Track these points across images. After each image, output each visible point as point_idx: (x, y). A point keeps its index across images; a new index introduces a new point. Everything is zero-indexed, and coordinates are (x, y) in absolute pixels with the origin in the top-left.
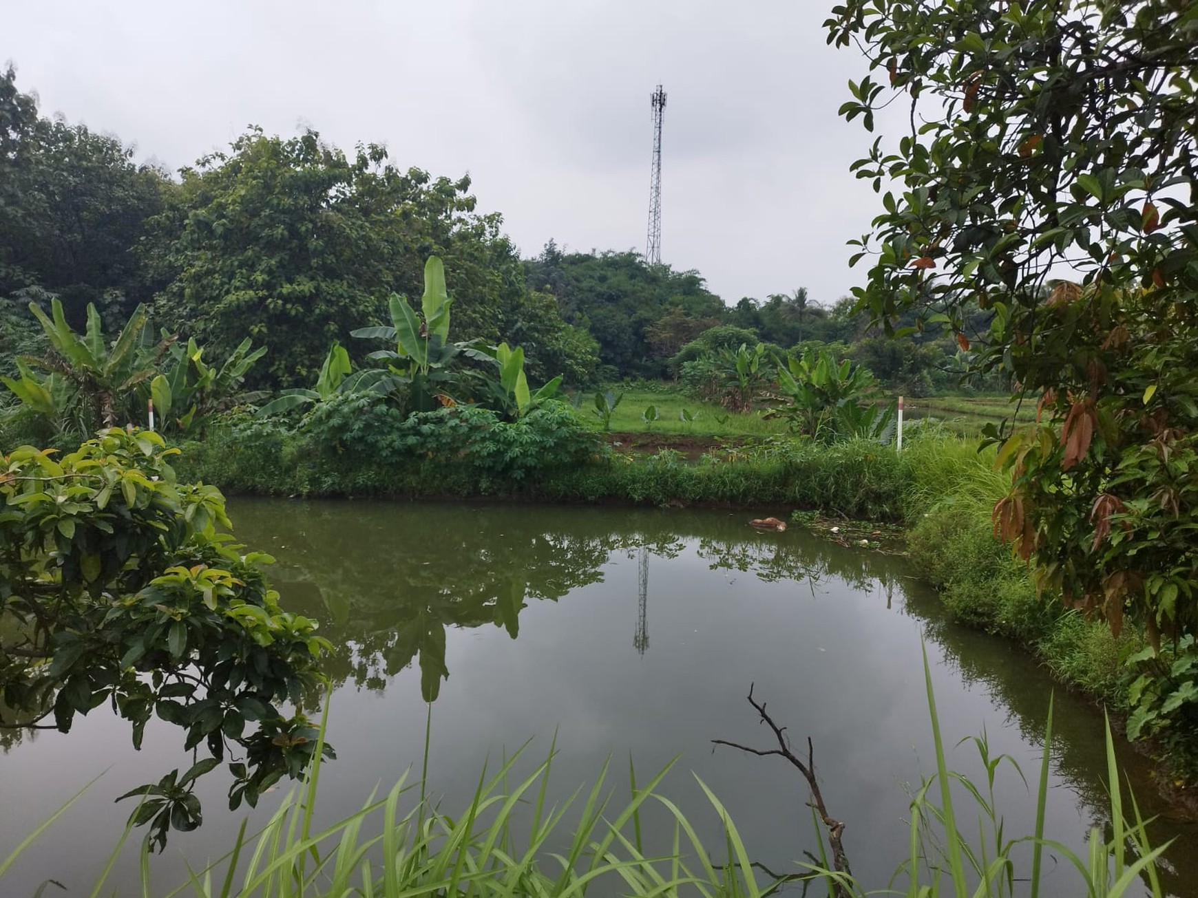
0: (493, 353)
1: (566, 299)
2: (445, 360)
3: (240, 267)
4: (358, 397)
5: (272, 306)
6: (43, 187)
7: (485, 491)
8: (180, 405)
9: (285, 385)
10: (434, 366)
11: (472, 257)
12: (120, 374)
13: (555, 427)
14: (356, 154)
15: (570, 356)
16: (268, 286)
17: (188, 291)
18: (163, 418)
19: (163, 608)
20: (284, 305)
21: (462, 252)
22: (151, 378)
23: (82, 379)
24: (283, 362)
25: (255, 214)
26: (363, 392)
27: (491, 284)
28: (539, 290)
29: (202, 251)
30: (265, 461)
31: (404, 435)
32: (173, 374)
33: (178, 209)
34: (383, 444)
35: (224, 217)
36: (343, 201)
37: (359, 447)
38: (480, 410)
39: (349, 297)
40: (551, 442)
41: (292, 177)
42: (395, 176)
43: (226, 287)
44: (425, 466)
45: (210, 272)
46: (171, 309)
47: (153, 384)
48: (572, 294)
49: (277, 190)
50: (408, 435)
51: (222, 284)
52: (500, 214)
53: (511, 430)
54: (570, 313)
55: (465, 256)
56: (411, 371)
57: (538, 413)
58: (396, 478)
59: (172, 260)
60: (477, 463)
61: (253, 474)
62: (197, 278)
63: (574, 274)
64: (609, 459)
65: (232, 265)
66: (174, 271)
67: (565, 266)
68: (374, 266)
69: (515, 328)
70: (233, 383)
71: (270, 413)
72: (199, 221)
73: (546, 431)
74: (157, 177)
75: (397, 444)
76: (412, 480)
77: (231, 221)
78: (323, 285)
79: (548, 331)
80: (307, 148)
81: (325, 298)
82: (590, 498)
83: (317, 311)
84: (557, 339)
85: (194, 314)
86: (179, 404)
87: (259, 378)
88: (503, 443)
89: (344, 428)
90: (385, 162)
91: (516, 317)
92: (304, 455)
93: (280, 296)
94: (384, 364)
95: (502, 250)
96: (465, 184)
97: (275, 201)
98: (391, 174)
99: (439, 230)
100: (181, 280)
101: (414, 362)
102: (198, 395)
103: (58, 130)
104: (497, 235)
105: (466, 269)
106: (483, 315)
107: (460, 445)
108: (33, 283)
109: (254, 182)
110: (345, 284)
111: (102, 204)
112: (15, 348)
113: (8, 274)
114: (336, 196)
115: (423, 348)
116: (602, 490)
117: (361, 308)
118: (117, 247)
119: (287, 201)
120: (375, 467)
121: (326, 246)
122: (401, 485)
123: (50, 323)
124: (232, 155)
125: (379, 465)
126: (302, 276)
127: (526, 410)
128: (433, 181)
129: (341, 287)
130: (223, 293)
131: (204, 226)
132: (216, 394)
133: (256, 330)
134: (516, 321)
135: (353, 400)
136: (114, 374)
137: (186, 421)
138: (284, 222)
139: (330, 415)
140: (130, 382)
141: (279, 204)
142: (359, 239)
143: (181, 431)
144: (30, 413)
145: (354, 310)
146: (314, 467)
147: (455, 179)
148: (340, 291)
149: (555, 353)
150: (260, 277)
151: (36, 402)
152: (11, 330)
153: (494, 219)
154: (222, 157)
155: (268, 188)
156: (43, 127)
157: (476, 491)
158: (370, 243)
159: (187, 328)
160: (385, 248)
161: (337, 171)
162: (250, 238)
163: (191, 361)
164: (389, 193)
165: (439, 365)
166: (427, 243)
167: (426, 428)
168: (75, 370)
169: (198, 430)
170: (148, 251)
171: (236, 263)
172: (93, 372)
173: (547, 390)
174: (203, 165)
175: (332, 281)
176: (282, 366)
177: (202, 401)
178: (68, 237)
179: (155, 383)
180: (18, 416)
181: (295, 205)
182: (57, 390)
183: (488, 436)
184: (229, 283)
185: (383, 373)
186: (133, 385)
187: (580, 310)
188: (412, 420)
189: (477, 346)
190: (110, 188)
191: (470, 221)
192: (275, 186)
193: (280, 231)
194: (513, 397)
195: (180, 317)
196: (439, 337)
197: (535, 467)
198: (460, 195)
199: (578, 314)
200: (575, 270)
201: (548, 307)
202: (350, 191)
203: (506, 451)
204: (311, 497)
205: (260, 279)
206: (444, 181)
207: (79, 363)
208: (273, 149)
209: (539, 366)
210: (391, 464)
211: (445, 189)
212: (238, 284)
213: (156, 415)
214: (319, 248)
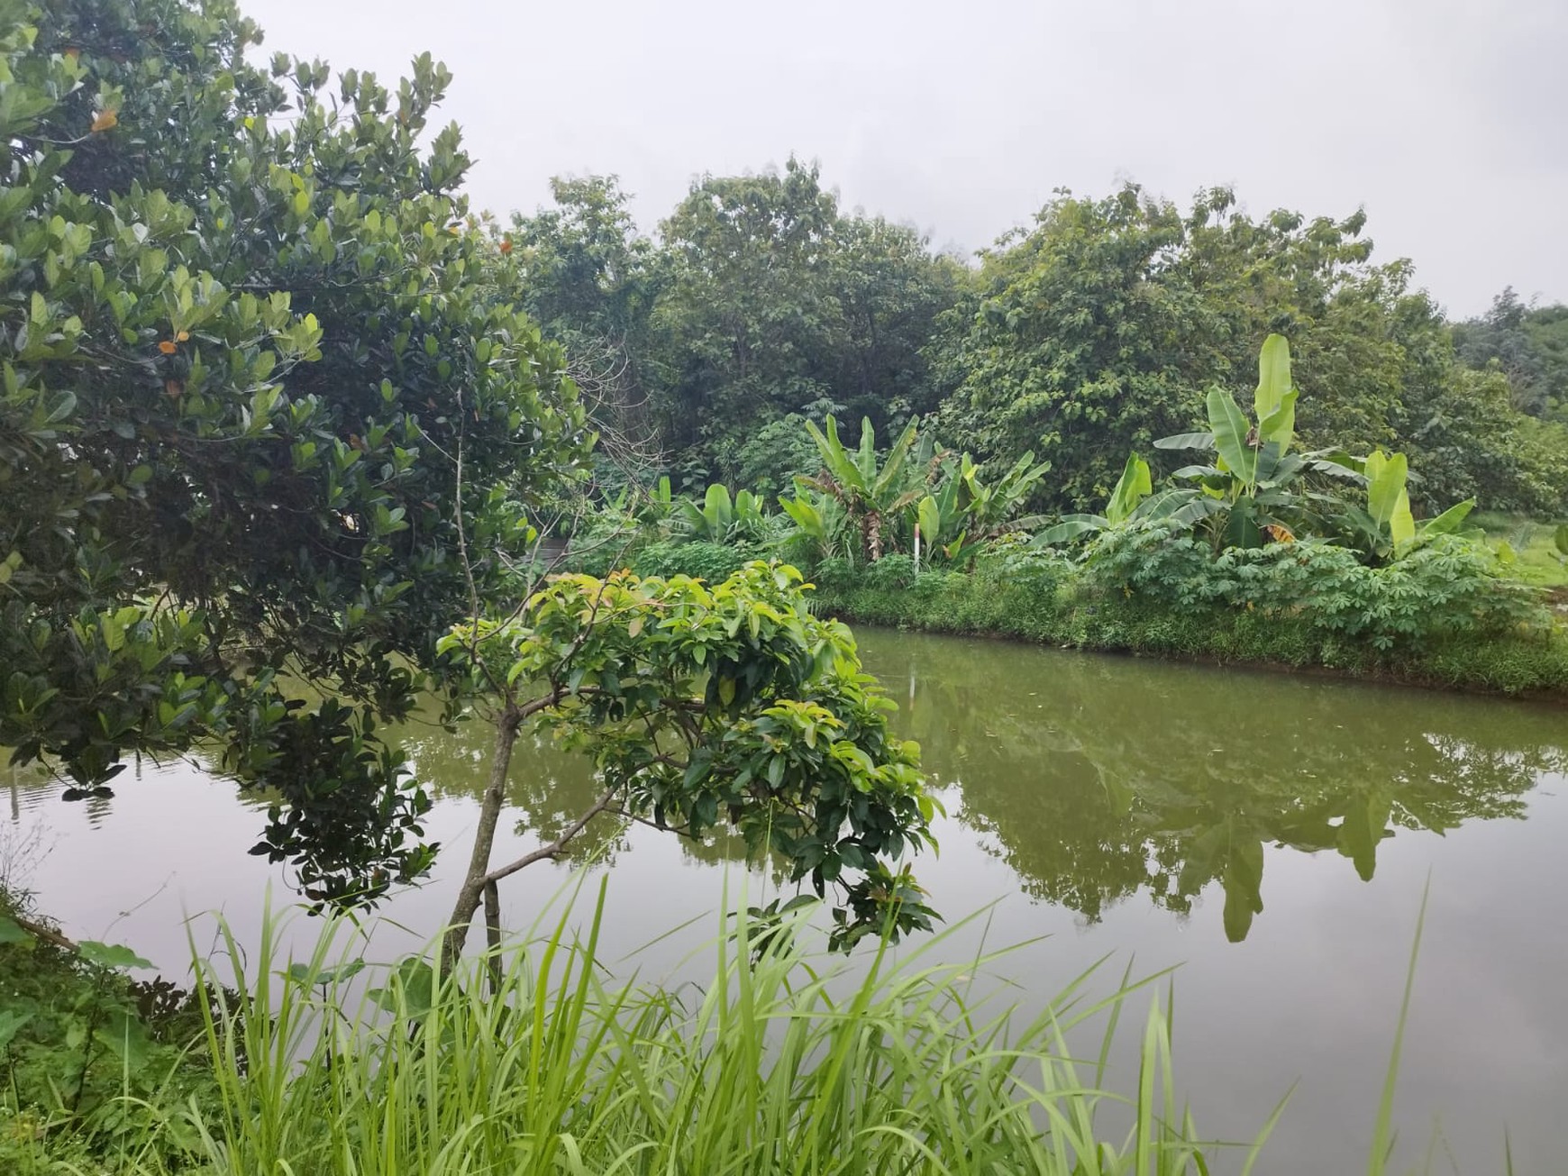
0: (1358, 467)
1: (1528, 378)
2: (1281, 477)
3: (1034, 364)
4: (1154, 528)
5: (1068, 410)
6: (838, 291)
7: (1329, 662)
8: (948, 531)
9: (1079, 508)
10: (1264, 485)
11: (1359, 328)
12: (888, 496)
13: (1451, 576)
14: (1192, 203)
15: (1523, 467)
16: (1066, 385)
17: (974, 397)
18: (929, 545)
19: (768, 738)
20: (1083, 408)
21: (1342, 322)
22: (919, 500)
23: (851, 501)
24: (1078, 479)
25: (1055, 298)
26: (1162, 520)
27: (1386, 364)
28: (1480, 366)
29: (994, 348)
30: (1036, 601)
31: (1214, 579)
32: (943, 494)
33: (972, 299)
34: (1184, 587)
35: (1019, 304)
36: (1168, 270)
37: (1152, 591)
38: (1329, 549)
39: (1167, 394)
40: (1442, 598)
41: (1102, 246)
42: (1246, 227)
43: (1017, 389)
44: (1242, 622)
45: (999, 373)
46: (957, 417)
47: (921, 506)
48: (1542, 368)
49: (1083, 265)
50: (1223, 578)
51: (1013, 385)
52: (1409, 261)
53: (1377, 578)
54: (1535, 399)
55: (1348, 326)
56: (1232, 492)
57: (1422, 555)
58: (1200, 634)
59: (962, 360)
60: (1320, 622)
61: (1021, 615)
62: (986, 380)
63: (1548, 338)
64: (1548, 632)
65: (1025, 363)
66: (962, 372)
67: (1529, 326)
68: (1205, 352)
69: (1429, 425)
70: (1010, 505)
71: (1046, 542)
72: (991, 312)
73: (1436, 581)
74: (953, 264)
75: (1205, 589)
76: (1222, 639)
77: (1027, 310)
78: (1134, 380)
79: (1488, 429)
80: (1125, 207)
81: (1136, 397)
82: (1506, 688)
83: (1124, 415)
84: (1503, 441)
85: (981, 423)
86: (948, 529)
87: (1048, 500)
88: (1362, 596)
89: (1134, 565)
90: (1230, 210)
91: (1431, 410)
92: (1085, 596)
93: (1080, 398)
94: (1194, 483)
95: (1417, 314)
96: (1355, 225)
97: (1080, 279)
98: (1239, 224)
99: (1308, 295)
100: (968, 384)
101: (1237, 479)
102: (969, 518)
103: (857, 226)
104: (1401, 290)
105: (1347, 345)
106: (1370, 411)
107: (1295, 596)
108: (824, 396)
109: (1057, 259)
110: (1163, 375)
111: (894, 301)
112: (802, 465)
113: (801, 387)
114: (1160, 265)
115: (1250, 462)
116: (1532, 677)
117: (1183, 407)
118: (908, 349)
119: (1095, 277)
120: (1172, 617)
121: (1140, 331)
122: (1206, 643)
123: (824, 441)
124: (1034, 227)
125: (1178, 615)
126: (1109, 371)
127: (1405, 551)
128: (1307, 224)
129: (1157, 381)
130: (1013, 396)
131: (997, 318)
132: (989, 519)
133: (1048, 440)
134: (1432, 416)
135: (1147, 530)
136: (883, 494)
137: (953, 549)
138: (1089, 305)
139: (1118, 548)
140: (897, 504)
141: (1084, 283)
142: (1184, 317)
143: (947, 560)
144: (803, 537)
145: (1172, 410)
146: (1094, 612)
147: (1341, 217)
148: (1156, 386)
149: (1497, 462)
150: (1056, 375)
151: (808, 524)
152: (800, 447)
153: (1399, 269)
154: (1023, 233)
155: (1072, 262)
156: (840, 226)
157: (1316, 661)
158: (1200, 321)
159: (971, 439)
160: (1222, 326)
161: (1163, 231)
162: (1050, 327)
163: (963, 480)
164: (1234, 251)
165: (1272, 484)
166: (1286, 314)
167: (1247, 570)
168: (847, 490)
169: (967, 560)
170: (937, 352)
171: (1030, 361)
172: (862, 493)
173: (1447, 521)
174: (1003, 244)
175: (1147, 374)
176: (1077, 484)
177: (973, 527)
178: (860, 343)
179: (922, 506)
180: (793, 538)
181: (1104, 282)
182: (829, 512)
183: (1338, 585)
184: (1020, 385)
185: (1192, 495)
186: (900, 507)
187: (1554, 393)
188: (1226, 558)
189: (1333, 457)
190: (904, 283)
191: (1359, 276)
192: (1083, 260)
193: (1083, 316)
194: (1386, 530)
195: (965, 427)
196: (1276, 444)
197: (1412, 634)
198: (1348, 240)
199: (1552, 401)
200: (1549, 334)
201: (1490, 393)
202: (1179, 253)
203: (1363, 609)
204: (1087, 649)
205: (1057, 377)
206: (1324, 223)
207: (849, 483)
208: (1085, 217)
209: (1466, 482)
210: (1194, 615)
211: (1325, 233)
212: (1030, 385)
213: (923, 541)
214: (1131, 333)
